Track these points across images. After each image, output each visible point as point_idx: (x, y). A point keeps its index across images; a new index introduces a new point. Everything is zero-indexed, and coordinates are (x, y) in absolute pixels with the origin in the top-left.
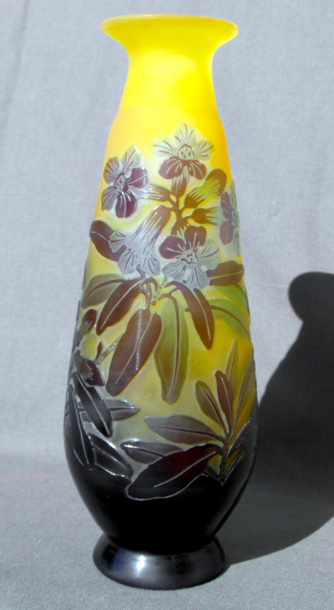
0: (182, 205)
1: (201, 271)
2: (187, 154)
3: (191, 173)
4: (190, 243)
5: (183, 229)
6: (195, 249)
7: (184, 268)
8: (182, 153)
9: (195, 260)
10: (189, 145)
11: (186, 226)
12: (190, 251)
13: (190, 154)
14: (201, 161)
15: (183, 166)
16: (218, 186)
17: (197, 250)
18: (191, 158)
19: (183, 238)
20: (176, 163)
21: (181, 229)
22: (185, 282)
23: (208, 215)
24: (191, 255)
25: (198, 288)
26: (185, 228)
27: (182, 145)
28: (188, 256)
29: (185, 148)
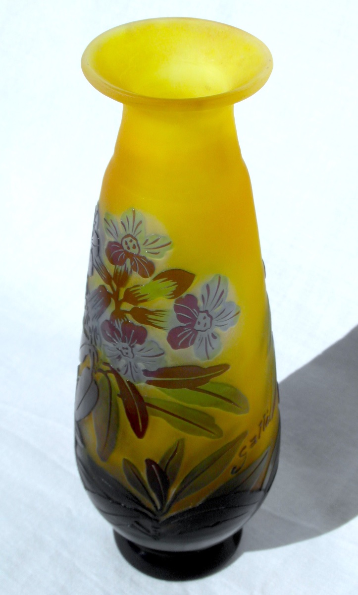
0: (121, 297)
1: (136, 368)
2: (131, 245)
3: (134, 268)
4: (126, 337)
5: (121, 321)
6: (132, 345)
7: (119, 357)
8: (126, 243)
9: (131, 355)
10: (134, 236)
11: (124, 319)
12: (126, 345)
13: (134, 247)
14: (150, 257)
15: (126, 258)
16: (174, 288)
17: (133, 347)
18: (135, 251)
19: (120, 330)
20: (120, 250)
21: (119, 320)
22: (119, 370)
23: (150, 316)
24: (127, 349)
25: (132, 381)
26: (123, 321)
27: (126, 234)
28: (123, 348)
29: (130, 238)
